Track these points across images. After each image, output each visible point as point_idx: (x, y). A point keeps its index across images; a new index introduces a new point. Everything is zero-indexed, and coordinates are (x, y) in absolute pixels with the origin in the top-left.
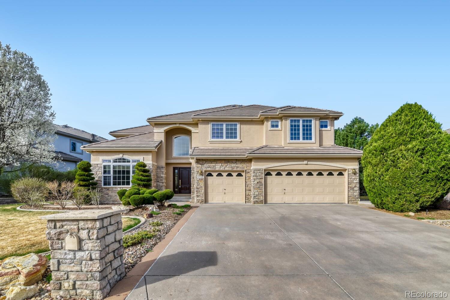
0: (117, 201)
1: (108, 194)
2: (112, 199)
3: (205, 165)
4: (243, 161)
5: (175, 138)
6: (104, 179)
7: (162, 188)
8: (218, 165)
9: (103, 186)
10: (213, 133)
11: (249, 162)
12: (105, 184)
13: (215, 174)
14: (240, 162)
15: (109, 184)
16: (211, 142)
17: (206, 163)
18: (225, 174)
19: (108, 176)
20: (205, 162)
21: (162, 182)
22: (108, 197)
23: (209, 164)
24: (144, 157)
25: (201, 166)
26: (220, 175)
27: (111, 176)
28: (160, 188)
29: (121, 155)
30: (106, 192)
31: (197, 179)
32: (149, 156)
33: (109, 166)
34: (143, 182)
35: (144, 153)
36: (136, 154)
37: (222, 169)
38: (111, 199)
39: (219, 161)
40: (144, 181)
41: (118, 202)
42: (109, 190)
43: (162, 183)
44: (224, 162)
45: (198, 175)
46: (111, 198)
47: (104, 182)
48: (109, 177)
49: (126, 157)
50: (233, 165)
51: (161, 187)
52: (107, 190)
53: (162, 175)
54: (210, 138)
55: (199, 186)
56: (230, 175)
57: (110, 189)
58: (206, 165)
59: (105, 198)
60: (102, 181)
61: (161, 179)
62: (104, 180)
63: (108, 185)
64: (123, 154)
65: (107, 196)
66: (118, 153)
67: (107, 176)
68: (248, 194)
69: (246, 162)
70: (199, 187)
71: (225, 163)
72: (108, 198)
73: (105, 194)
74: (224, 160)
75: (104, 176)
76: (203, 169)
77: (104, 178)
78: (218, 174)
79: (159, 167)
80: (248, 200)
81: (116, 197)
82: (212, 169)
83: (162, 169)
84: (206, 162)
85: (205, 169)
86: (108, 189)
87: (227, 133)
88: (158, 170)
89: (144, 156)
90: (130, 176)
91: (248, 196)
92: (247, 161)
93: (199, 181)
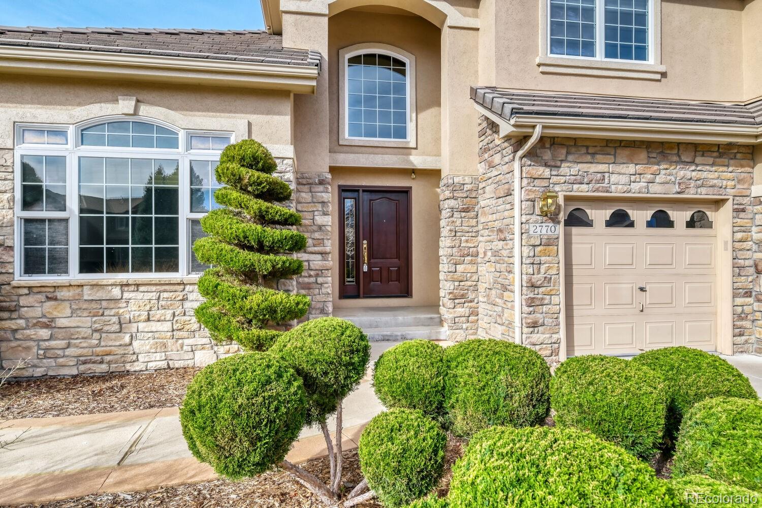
0: (108, 358)
1: (53, 320)
2: (79, 351)
3: (565, 169)
4: (721, 156)
5: (355, 61)
6: (28, 239)
7: (320, 280)
8: (622, 168)
9: (20, 278)
10: (556, 27)
11: (744, 162)
12: (33, 264)
13: (600, 216)
14: (711, 160)
15: (58, 264)
16: (548, 70)
17: (570, 158)
18: (641, 216)
19: (51, 221)
20: (564, 151)
21: (321, 253)
22: (51, 338)
23: (580, 166)
24: (250, 124)
25: (547, 172)
26: (620, 219)
27: (66, 220)
28: (312, 280)
29: (126, 102)
30: (37, 312)
31: (532, 242)
32: (276, 118)
33: (57, 162)
34: (272, 256)
35: (252, 102)
36: (210, 101)
37: (637, 189)
38: (68, 352)
39: (627, 152)
40: (277, 253)
41: (109, 363)
42: (55, 299)
43: (319, 257)
44: (643, 155)
45: (534, 218)
46: (69, 346)
47: (27, 251)
48: (60, 227)
49: (152, 113)
50: (682, 173)
51: (317, 276)
52: (42, 297)
53: (320, 220)
54: (543, 52)
55: (539, 272)
56: (661, 220)
57: (62, 294)
58: (570, 169)
59: (32, 343)
60: (11, 248)
61: (317, 235)
62: (27, 241)
63: (52, 271)
64: (138, 101)
65: (44, 333)
66: (107, 94)
67: (42, 221)
68: (743, 311)
69: (732, 162)
70: (538, 278)
71: (650, 161)
72: (53, 343)
73: (35, 325)
74: (647, 148)
75: (28, 221)
76: (557, 188)
77: (26, 233)
78: (614, 215)
79: (304, 181)
80: (743, 338)
81: (97, 335)
82: (597, 190)
83: (321, 188)
84: (568, 153)
85: (565, 187)
86: (51, 295)
87: (610, 33)
88: (303, 195)
89: (253, 118)
90: (176, 221)
91: (742, 319)
92: (739, 156)
93: (538, 249)
